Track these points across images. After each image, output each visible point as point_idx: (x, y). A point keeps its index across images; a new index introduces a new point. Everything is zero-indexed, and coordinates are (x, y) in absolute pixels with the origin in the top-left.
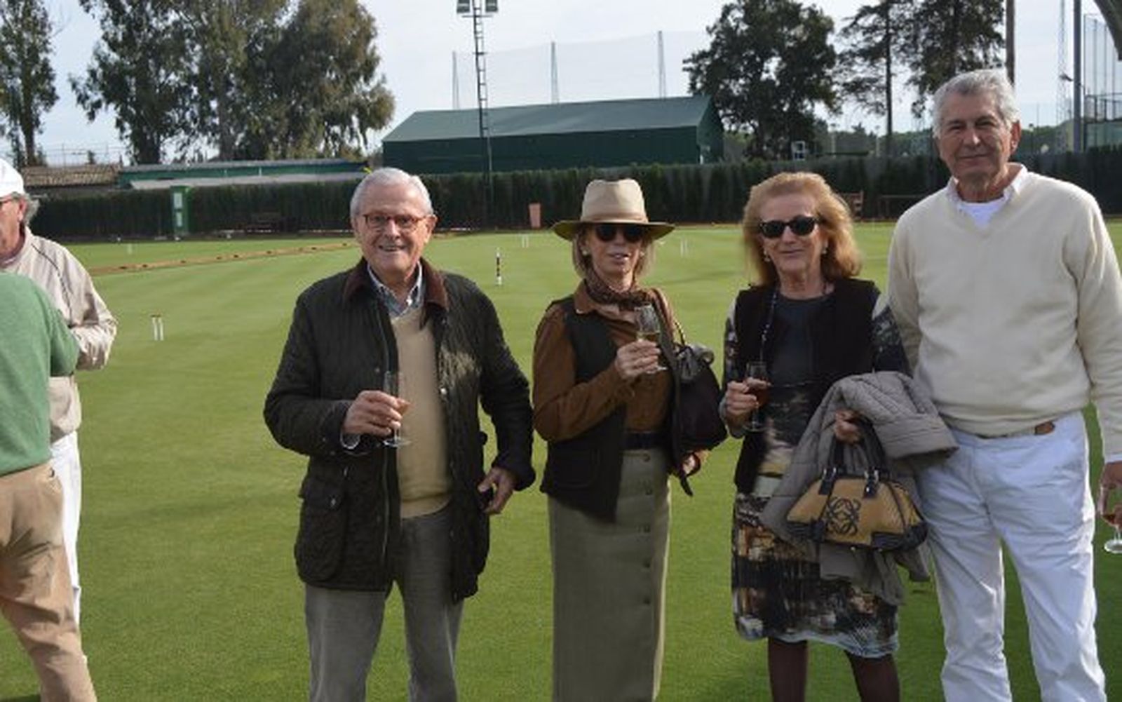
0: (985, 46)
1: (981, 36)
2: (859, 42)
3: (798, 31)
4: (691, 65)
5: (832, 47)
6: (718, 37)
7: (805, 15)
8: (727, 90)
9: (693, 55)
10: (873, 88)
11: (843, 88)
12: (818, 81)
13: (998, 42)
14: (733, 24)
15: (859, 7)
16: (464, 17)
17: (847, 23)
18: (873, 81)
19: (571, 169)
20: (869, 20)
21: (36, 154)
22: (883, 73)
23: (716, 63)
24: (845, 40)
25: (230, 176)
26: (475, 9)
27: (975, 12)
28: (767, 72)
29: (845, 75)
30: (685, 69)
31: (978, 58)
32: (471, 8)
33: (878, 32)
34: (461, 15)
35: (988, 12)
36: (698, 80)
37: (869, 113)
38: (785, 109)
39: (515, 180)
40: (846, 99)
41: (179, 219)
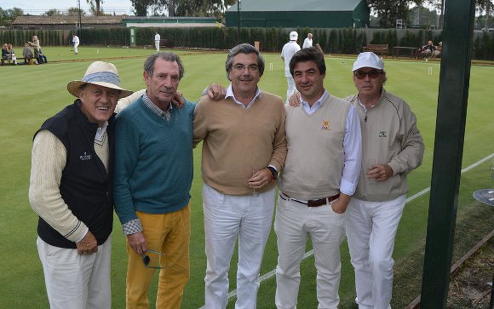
19: (273, 28)
21: (100, 10)
25: (165, 22)
39: (252, 31)
41: (133, 40)
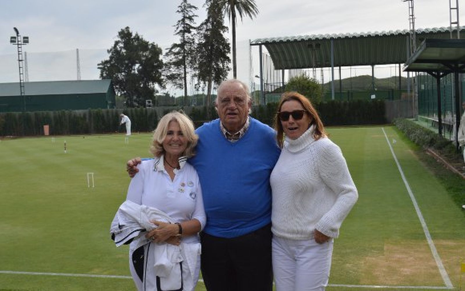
0: (223, 62)
1: (222, 58)
2: (173, 59)
3: (147, 53)
4: (101, 66)
5: (162, 60)
6: (113, 54)
7: (150, 47)
8: (117, 77)
9: (102, 62)
10: (179, 78)
11: (166, 78)
12: (155, 74)
13: (228, 61)
14: (119, 49)
15: (172, 44)
16: (13, 44)
17: (168, 51)
18: (179, 75)
19: (62, 110)
20: (177, 50)
22: (182, 71)
23: (112, 65)
24: (167, 58)
26: (18, 41)
27: (219, 48)
28: (134, 70)
29: (167, 72)
30: (99, 68)
31: (220, 67)
32: (17, 41)
33: (180, 55)
34: (12, 43)
35: (224, 48)
36: (104, 73)
37: (177, 88)
38: (142, 86)
40: (168, 82)
